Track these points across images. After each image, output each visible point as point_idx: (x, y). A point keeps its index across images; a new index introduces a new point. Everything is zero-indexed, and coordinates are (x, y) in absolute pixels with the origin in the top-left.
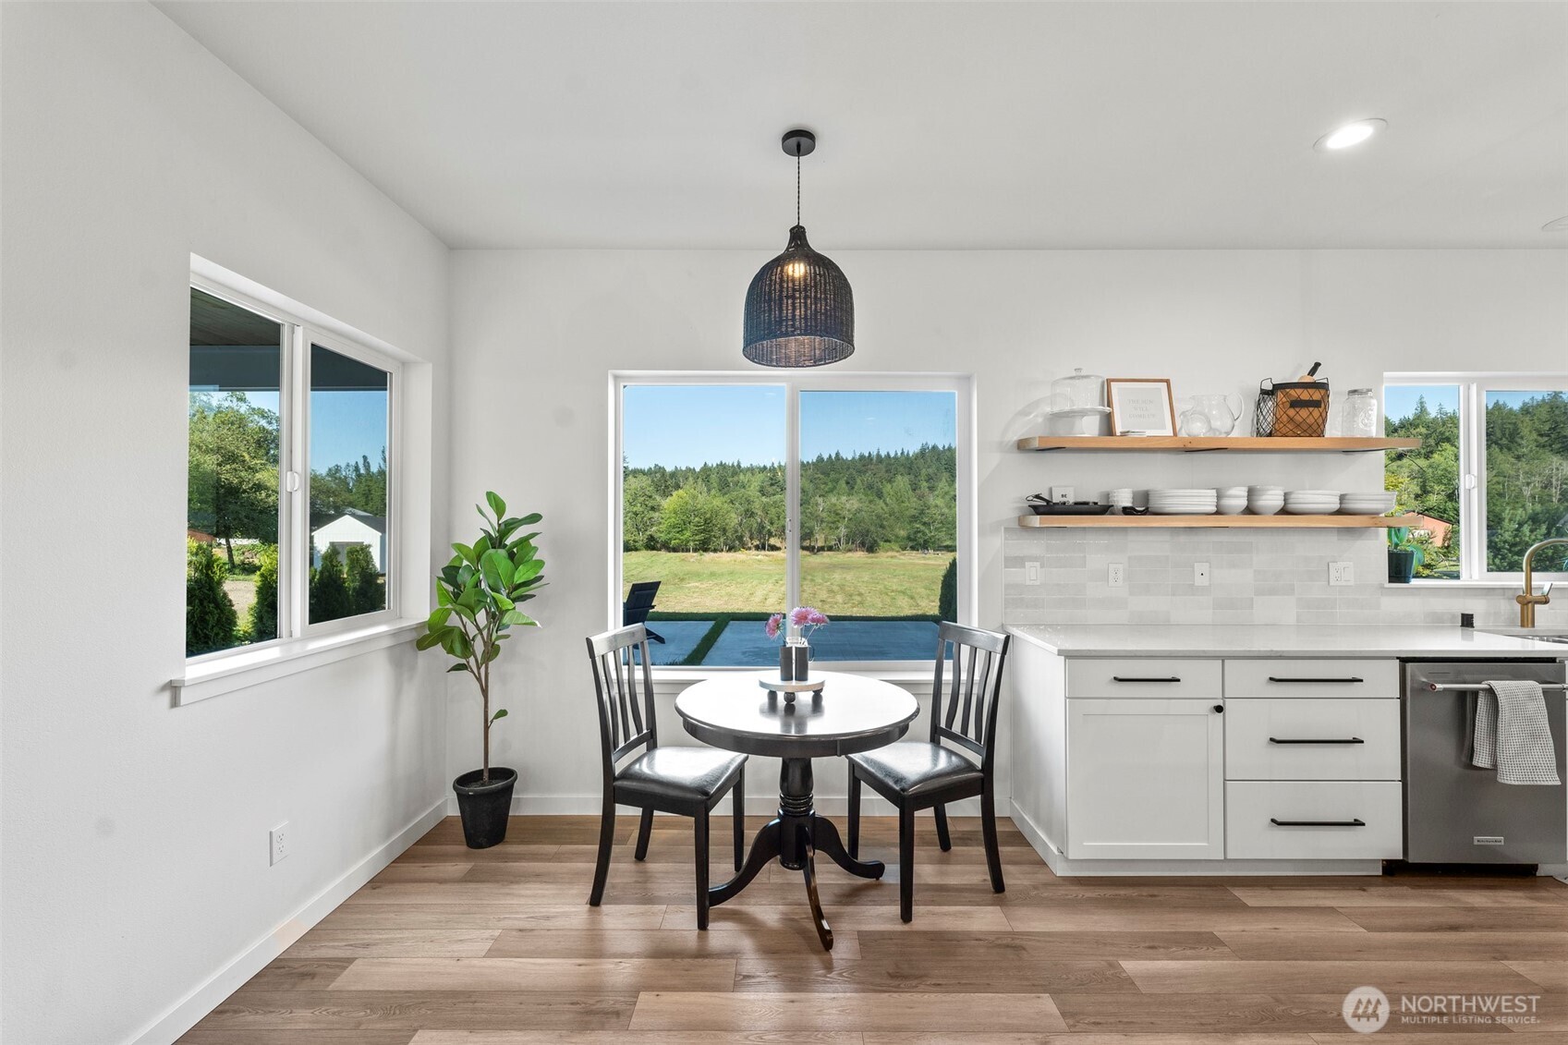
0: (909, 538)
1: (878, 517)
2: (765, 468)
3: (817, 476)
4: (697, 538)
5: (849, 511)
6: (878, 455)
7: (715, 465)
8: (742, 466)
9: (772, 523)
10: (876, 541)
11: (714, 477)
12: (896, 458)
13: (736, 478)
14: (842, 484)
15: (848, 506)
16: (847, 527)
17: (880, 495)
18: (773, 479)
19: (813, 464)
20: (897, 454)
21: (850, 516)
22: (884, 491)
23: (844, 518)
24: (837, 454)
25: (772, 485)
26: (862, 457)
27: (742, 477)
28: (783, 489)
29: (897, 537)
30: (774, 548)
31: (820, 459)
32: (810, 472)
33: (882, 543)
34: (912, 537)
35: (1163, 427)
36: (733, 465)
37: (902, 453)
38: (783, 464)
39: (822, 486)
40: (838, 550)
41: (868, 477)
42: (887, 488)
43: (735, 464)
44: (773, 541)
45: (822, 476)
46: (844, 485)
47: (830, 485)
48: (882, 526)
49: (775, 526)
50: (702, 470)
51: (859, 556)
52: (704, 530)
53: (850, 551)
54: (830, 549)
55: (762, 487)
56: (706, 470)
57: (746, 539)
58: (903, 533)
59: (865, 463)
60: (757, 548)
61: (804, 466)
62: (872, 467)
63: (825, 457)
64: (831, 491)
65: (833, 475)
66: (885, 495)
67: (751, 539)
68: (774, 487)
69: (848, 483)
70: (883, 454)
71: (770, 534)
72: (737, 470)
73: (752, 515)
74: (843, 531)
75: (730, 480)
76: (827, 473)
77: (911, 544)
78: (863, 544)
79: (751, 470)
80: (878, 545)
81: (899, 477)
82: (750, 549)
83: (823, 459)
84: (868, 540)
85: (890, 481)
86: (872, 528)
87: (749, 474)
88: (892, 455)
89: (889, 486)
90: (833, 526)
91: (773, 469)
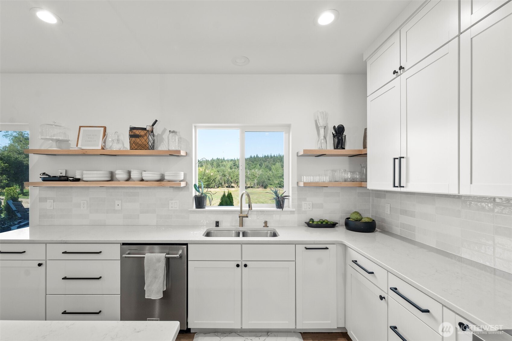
0: (278, 183)
1: (268, 177)
2: (232, 160)
3: (249, 163)
4: (205, 183)
5: (258, 174)
6: (271, 156)
7: (216, 159)
8: (225, 159)
9: (232, 179)
10: (267, 185)
11: (215, 164)
12: (277, 157)
13: (222, 163)
14: (258, 166)
15: (258, 173)
16: (257, 180)
17: (270, 170)
18: (235, 164)
19: (249, 158)
20: (277, 155)
21: (259, 176)
22: (272, 168)
23: (256, 177)
24: (257, 155)
25: (234, 166)
26: (265, 156)
27: (224, 163)
28: (238, 167)
29: (275, 183)
30: (233, 187)
31: (251, 157)
32: (247, 161)
33: (269, 185)
34: (279, 183)
35: (98, 146)
36: (222, 159)
37: (279, 155)
38: (238, 158)
39: (251, 166)
40: (254, 188)
41: (267, 163)
42: (273, 167)
43: (223, 159)
44: (233, 185)
45: (251, 163)
46: (259, 166)
47: (254, 166)
48: (269, 180)
49: (233, 179)
50: (211, 160)
51: (261, 190)
52: (207, 181)
53: (258, 188)
54: (252, 187)
55: (231, 166)
56: (213, 161)
57: (223, 184)
58: (277, 182)
59: (266, 158)
60: (227, 187)
61: (246, 160)
62: (269, 160)
63: (253, 156)
64: (254, 168)
65: (255, 163)
66: (272, 169)
67: (225, 183)
68: (235, 166)
69: (260, 165)
70: (273, 155)
71: (231, 182)
72: (223, 161)
73: (225, 176)
74: (256, 181)
75: (220, 164)
76: (253, 162)
77: (278, 186)
78: (262, 186)
79: (228, 161)
80: (268, 186)
81: (277, 163)
82: (224, 187)
83: (252, 157)
84: (264, 184)
85: (274, 165)
86: (266, 180)
87: (227, 162)
88: (276, 156)
89: (274, 166)
90: (253, 179)
91: (235, 161)
